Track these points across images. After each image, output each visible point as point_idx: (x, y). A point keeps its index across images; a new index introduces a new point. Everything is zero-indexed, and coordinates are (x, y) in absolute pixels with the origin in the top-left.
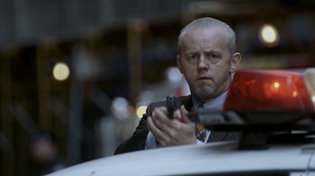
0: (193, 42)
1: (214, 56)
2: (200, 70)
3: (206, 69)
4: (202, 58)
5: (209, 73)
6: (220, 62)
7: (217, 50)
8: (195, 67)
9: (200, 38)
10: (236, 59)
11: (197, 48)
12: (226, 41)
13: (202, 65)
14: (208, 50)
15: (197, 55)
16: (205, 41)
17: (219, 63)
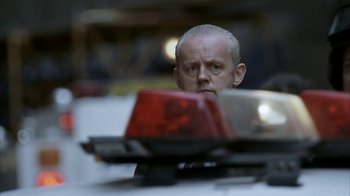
0: (192, 51)
1: (216, 67)
2: (201, 82)
3: (207, 81)
4: (203, 68)
5: (211, 86)
6: (223, 74)
7: (220, 59)
8: (194, 79)
9: (200, 47)
10: (240, 71)
11: (197, 58)
12: (230, 50)
13: (203, 76)
14: (209, 60)
15: (196, 66)
16: (205, 50)
17: (221, 75)
